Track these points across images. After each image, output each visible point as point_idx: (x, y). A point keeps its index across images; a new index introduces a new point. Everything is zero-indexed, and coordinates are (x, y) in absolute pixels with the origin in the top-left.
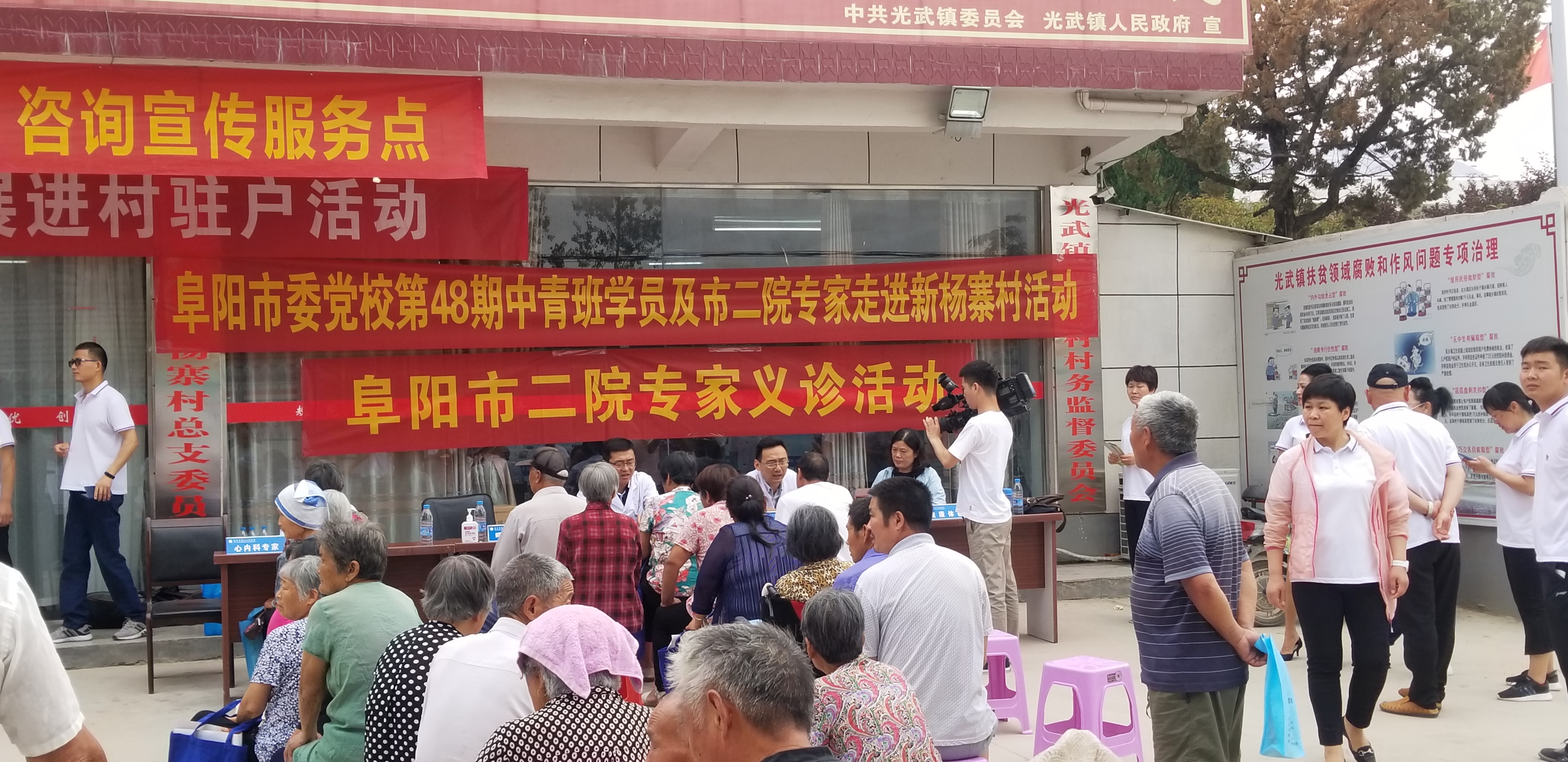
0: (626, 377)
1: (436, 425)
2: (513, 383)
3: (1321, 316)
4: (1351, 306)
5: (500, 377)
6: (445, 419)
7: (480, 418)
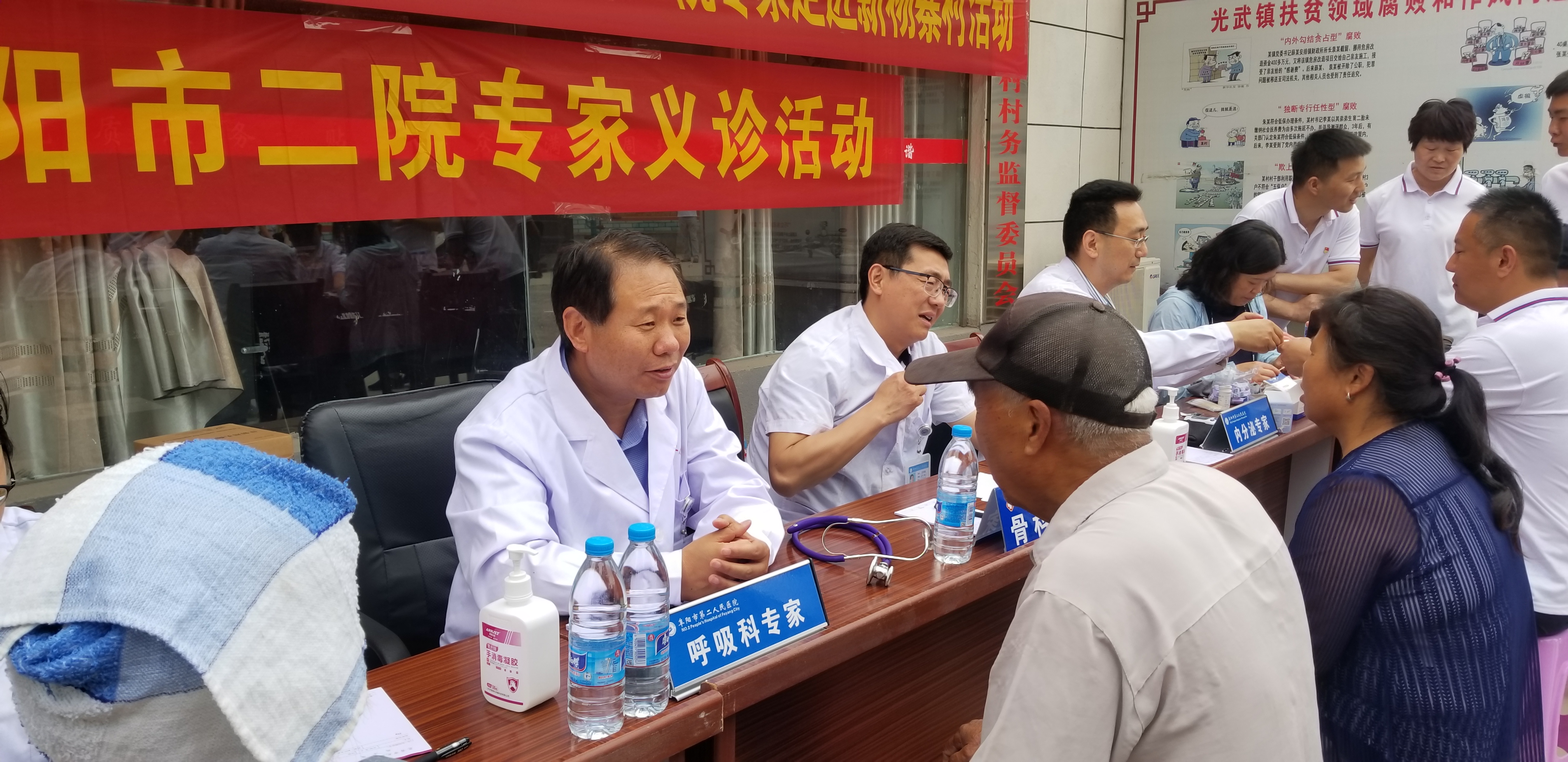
0: (449, 86)
1: (36, 175)
2: (221, 81)
3: (1303, 66)
4: (1369, 53)
5: (189, 65)
6: (57, 160)
7: (146, 162)
